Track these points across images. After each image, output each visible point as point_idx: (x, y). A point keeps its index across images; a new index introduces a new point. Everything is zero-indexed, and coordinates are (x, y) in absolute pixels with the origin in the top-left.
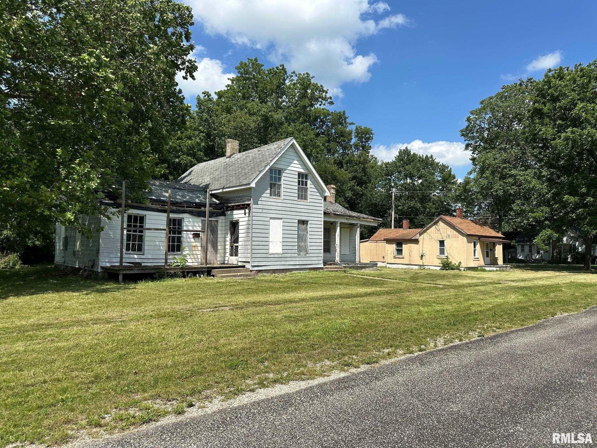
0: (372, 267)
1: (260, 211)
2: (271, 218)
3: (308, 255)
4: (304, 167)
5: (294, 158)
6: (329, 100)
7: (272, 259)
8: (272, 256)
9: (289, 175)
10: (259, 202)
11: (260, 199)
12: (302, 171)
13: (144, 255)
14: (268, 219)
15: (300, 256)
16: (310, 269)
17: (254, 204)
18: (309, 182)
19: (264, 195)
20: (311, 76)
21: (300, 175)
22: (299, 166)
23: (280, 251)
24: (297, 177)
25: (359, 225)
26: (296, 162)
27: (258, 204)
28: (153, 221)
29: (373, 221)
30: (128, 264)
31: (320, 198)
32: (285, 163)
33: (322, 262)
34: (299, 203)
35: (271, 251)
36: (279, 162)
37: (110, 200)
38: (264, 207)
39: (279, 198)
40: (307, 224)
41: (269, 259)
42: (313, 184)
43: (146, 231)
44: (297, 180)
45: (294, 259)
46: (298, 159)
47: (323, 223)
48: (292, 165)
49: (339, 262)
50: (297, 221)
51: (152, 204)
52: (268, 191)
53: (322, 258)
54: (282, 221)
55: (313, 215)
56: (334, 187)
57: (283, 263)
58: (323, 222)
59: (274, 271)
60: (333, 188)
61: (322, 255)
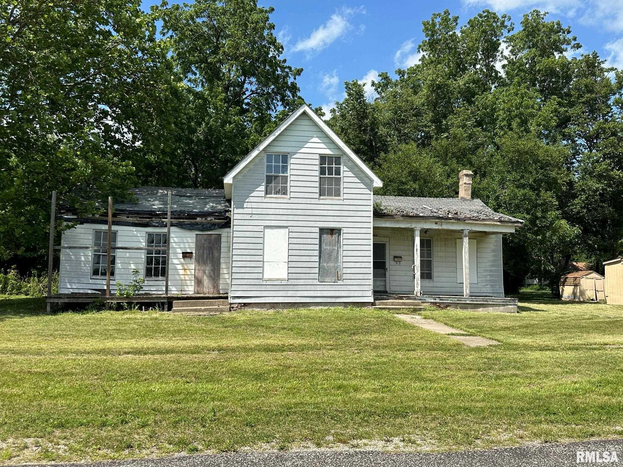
0: (504, 305)
1: (248, 217)
2: (266, 227)
3: (340, 282)
4: (332, 146)
5: (310, 134)
6: (573, 43)
7: (269, 288)
8: (268, 283)
9: (301, 161)
10: (245, 205)
11: (247, 201)
12: (328, 152)
13: (114, 280)
14: (261, 229)
15: (323, 283)
16: (346, 304)
17: (237, 208)
18: (343, 168)
19: (255, 194)
20: (542, 13)
21: (323, 158)
22: (323, 146)
23: (285, 276)
24: (317, 162)
25: (466, 232)
26: (316, 140)
27: (243, 208)
28: (127, 239)
29: (498, 223)
30: (94, 292)
31: (367, 191)
32: (293, 144)
33: (370, 293)
34: (321, 202)
35: (266, 276)
36: (276, 144)
37: (73, 214)
38: (254, 211)
39: (284, 196)
40: (340, 234)
41: (263, 288)
42: (351, 170)
43: (118, 250)
44: (317, 168)
45: (313, 288)
46: (320, 134)
47: (371, 231)
48: (308, 145)
49: (419, 294)
50: (317, 230)
51: (128, 217)
52: (263, 188)
53: (371, 287)
54: (287, 230)
55: (350, 219)
56: (470, 172)
57: (290, 293)
58: (372, 229)
59: (273, 305)
60: (467, 175)
61: (371, 282)
